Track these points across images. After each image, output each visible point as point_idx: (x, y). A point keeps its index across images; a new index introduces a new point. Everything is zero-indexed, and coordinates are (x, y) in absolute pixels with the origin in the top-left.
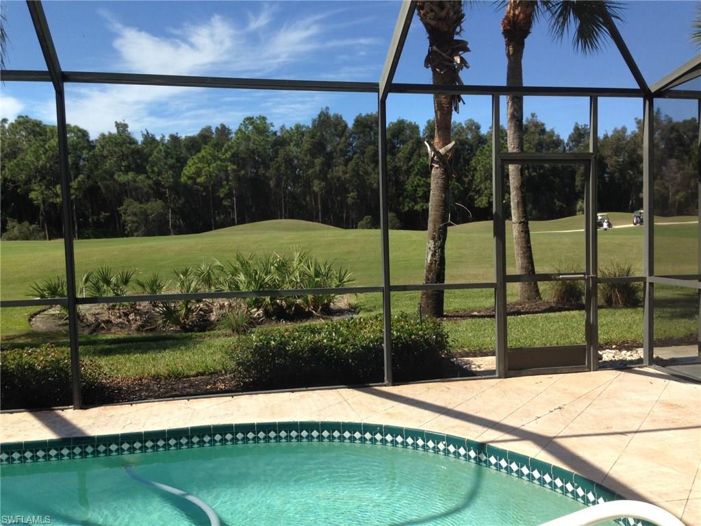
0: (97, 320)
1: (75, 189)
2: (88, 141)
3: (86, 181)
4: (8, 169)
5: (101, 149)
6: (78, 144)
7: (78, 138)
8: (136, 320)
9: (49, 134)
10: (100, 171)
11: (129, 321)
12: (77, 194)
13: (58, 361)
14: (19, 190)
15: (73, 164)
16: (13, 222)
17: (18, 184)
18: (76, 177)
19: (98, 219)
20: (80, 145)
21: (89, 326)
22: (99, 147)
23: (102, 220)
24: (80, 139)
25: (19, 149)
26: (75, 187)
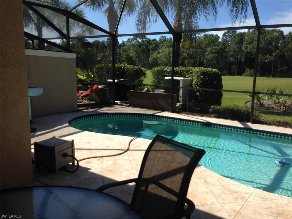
0: (269, 106)
1: (274, 56)
2: (283, 35)
3: (280, 52)
4: (249, 48)
5: (288, 39)
6: (278, 37)
7: (279, 34)
8: (283, 108)
9: (267, 33)
10: (286, 48)
11: (280, 108)
12: (275, 58)
13: (248, 110)
14: (252, 57)
15: (275, 46)
16: (248, 69)
17: (252, 54)
18: (275, 51)
19: (282, 69)
20: (279, 38)
21: (265, 108)
22: (287, 38)
23: (284, 70)
24: (279, 35)
25: (254, 40)
26: (274, 55)
